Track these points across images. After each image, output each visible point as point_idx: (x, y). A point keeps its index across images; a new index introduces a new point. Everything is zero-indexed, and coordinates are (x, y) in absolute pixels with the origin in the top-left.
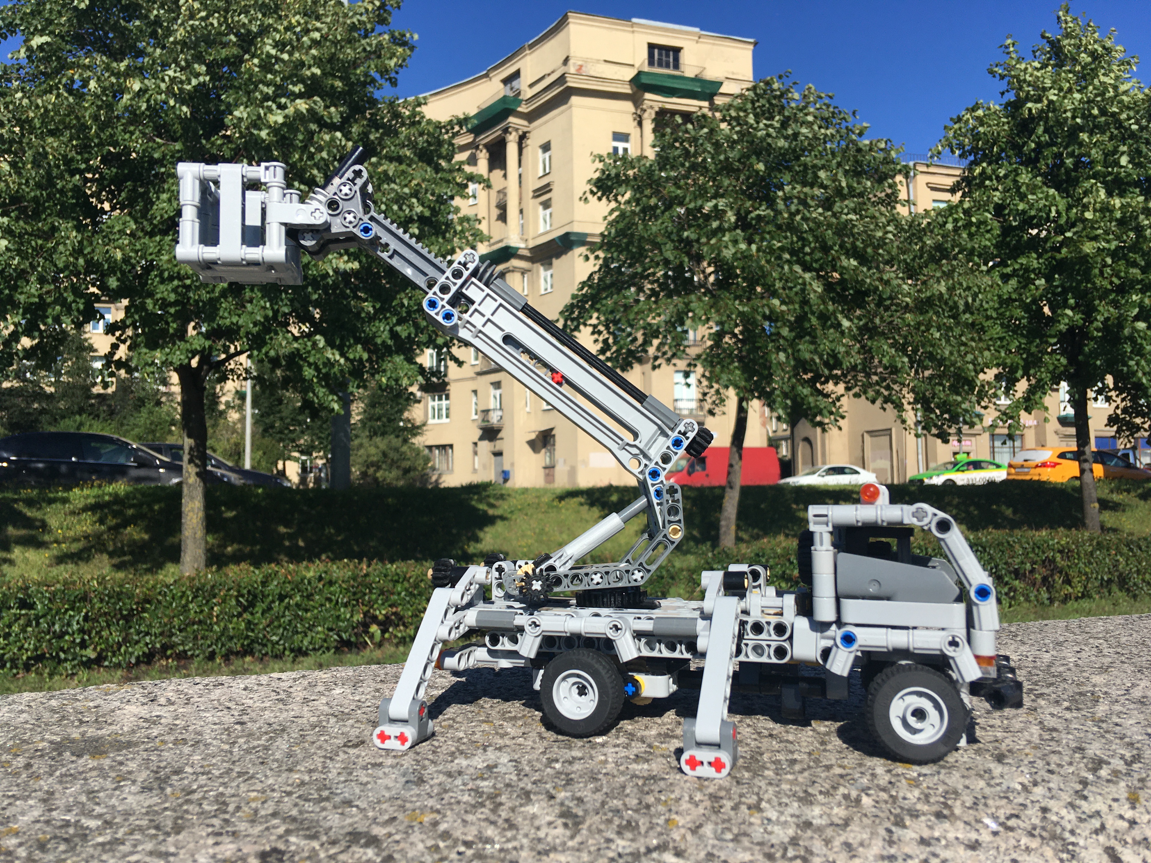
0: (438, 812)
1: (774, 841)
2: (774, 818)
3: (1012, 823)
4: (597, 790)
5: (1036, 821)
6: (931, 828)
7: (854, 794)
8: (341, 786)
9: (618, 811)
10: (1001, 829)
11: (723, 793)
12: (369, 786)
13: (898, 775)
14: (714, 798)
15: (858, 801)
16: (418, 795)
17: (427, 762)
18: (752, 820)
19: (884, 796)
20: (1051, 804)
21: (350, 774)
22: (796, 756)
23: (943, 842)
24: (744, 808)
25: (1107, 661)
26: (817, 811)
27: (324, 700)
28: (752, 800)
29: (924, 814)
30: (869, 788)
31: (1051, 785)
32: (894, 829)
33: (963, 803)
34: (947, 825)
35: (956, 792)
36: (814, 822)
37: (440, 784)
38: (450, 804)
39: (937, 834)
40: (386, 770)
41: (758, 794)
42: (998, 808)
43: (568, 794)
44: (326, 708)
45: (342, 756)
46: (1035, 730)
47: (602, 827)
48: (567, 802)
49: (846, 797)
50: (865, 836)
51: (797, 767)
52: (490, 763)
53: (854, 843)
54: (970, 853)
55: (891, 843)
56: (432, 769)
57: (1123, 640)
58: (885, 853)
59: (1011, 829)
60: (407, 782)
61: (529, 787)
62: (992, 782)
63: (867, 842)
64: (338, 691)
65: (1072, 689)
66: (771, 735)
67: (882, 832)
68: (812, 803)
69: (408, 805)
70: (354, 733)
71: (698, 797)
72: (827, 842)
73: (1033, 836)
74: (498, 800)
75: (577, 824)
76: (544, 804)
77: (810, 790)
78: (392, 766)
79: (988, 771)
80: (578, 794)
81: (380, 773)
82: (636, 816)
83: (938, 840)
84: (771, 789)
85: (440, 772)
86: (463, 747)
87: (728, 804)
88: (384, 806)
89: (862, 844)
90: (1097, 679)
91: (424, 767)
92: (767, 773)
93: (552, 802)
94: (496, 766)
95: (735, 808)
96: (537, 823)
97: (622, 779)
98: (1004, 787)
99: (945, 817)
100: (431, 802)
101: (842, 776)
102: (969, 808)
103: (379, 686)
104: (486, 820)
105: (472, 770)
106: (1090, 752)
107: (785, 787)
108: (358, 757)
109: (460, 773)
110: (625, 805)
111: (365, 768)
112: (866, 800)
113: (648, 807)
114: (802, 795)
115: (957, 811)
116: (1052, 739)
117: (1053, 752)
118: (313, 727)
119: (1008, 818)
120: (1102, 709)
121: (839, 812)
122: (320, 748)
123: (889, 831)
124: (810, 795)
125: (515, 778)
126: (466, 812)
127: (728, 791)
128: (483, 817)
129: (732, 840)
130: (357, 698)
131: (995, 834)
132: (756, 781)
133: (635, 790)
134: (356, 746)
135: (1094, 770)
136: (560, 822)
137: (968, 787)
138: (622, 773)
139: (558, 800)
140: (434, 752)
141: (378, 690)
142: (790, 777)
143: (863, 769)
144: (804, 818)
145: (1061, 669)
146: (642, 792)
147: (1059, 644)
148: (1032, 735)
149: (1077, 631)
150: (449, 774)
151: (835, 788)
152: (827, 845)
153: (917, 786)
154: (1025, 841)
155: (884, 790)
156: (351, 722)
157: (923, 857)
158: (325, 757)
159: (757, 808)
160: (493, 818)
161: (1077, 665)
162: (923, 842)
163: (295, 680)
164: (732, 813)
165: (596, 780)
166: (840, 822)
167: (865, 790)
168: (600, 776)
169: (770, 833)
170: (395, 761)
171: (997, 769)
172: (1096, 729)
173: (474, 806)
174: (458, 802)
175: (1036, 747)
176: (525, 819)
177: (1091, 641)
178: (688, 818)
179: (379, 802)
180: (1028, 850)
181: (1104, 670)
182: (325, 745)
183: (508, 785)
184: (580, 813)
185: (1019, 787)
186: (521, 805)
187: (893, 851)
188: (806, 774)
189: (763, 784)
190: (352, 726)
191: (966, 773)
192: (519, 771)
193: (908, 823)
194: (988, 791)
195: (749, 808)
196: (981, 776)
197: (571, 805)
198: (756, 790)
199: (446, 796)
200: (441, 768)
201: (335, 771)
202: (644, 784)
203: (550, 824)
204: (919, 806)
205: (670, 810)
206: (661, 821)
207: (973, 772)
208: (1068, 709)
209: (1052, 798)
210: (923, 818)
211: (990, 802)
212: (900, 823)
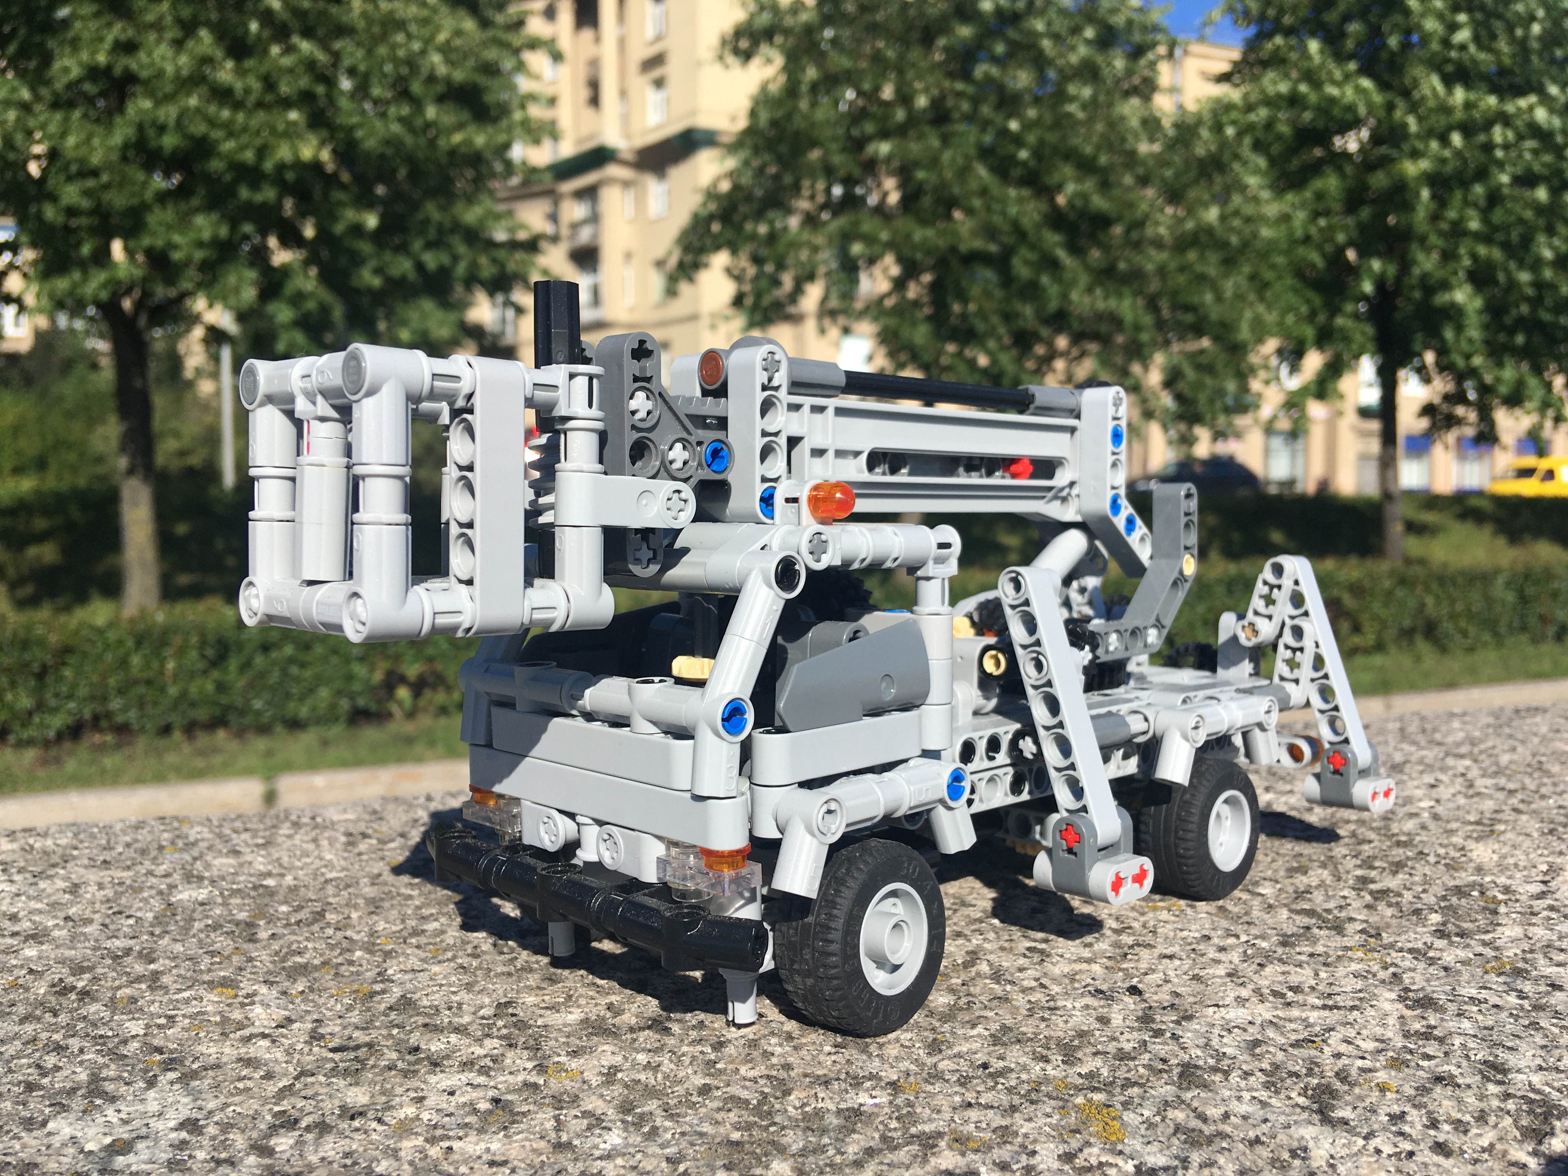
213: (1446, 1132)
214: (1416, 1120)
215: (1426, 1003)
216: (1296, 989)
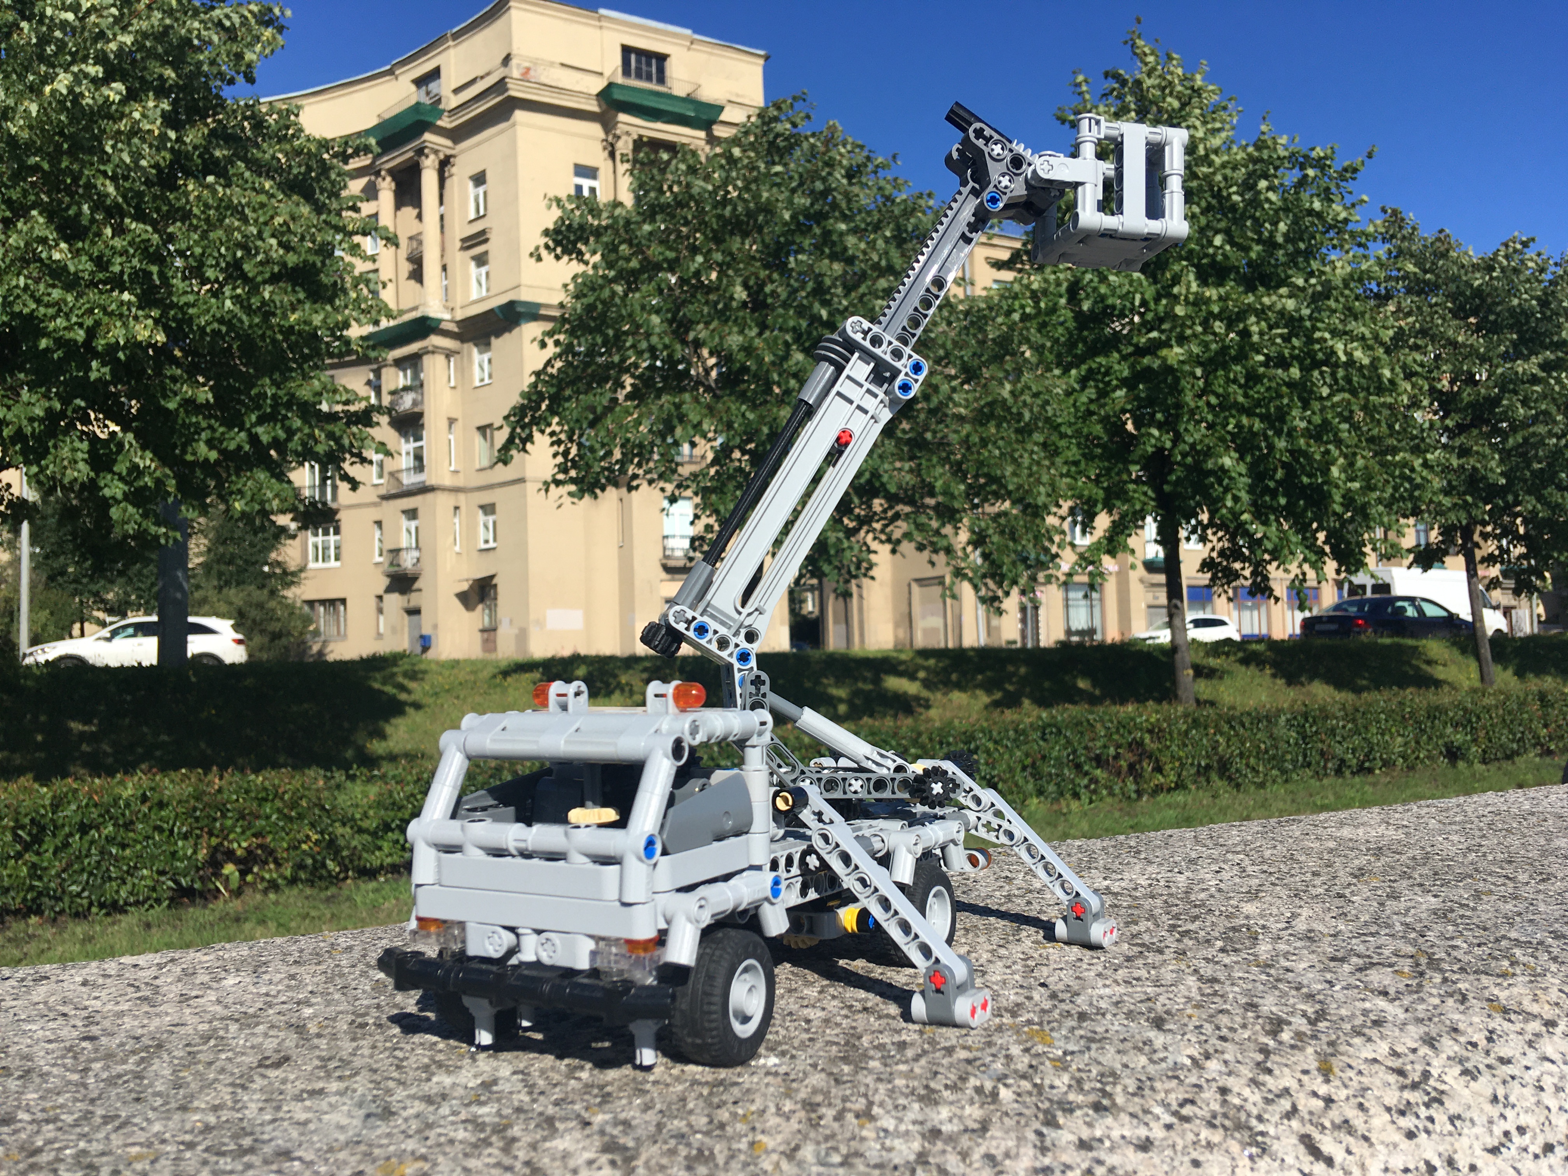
0: (424, 1158)
1: (897, 1161)
2: (891, 1128)
3: (1187, 1111)
4: (647, 1107)
5: (1216, 1107)
6: (1090, 1125)
7: (988, 1085)
8: (269, 1128)
9: (683, 1136)
10: (1174, 1120)
11: (819, 1098)
12: (312, 1127)
13: (1038, 1055)
14: (810, 1106)
15: (995, 1094)
16: (389, 1135)
17: (391, 1084)
18: (865, 1133)
19: (1026, 1085)
20: (1230, 1082)
21: (278, 1108)
22: (904, 1037)
23: (1107, 1144)
24: (850, 1117)
25: (1255, 882)
26: (944, 1112)
27: (212, 996)
28: (860, 1104)
29: (1080, 1107)
30: (1006, 1076)
31: (1227, 1057)
32: (1045, 1130)
33: (1125, 1087)
34: (1109, 1121)
35: (1113, 1074)
36: (944, 1128)
37: (417, 1116)
38: (439, 1145)
39: (1098, 1133)
40: (333, 1099)
41: (865, 1095)
42: (1167, 1092)
43: (608, 1117)
44: (218, 1008)
45: (259, 1083)
46: (1191, 981)
47: (664, 1161)
48: (609, 1129)
49: (979, 1090)
50: (1011, 1143)
51: (910, 1053)
52: (485, 1077)
53: (998, 1153)
54: (1141, 1155)
55: (1044, 1150)
56: (400, 1093)
57: (1267, 853)
58: (1038, 1165)
59: (1186, 1119)
60: (368, 1116)
61: (551, 1110)
62: (1155, 1057)
63: (1013, 1152)
64: (231, 981)
65: (1223, 924)
66: (865, 1009)
67: (1031, 1136)
68: (936, 1103)
69: (377, 1151)
70: (270, 1045)
71: (788, 1106)
72: (964, 1155)
73: (1214, 1126)
74: (510, 1133)
75: (628, 1160)
76: (577, 1135)
77: (932, 1085)
78: (341, 1093)
79: (1148, 1042)
80: (623, 1116)
81: (324, 1105)
82: (707, 1140)
83: (1100, 1140)
84: (882, 1088)
85: (413, 1097)
86: (440, 1057)
87: (829, 1113)
88: (342, 1156)
89: (1007, 1155)
90: (1249, 908)
91: (389, 1092)
92: (873, 1064)
93: (588, 1131)
94: (495, 1082)
95: (839, 1117)
96: (572, 1164)
97: (680, 1088)
98: (1170, 1062)
99: (1106, 1109)
100: (410, 1145)
101: (969, 1062)
102: (1134, 1095)
103: (294, 970)
104: (498, 1165)
105: (460, 1092)
106: (1265, 1010)
107: (900, 1082)
108: (284, 1081)
109: (444, 1097)
110: (690, 1125)
111: (299, 1098)
112: (1005, 1094)
113: (722, 1126)
114: (923, 1092)
115: (1120, 1100)
116: (1215, 993)
117: (1221, 1011)
118: (206, 1039)
119: (1181, 1105)
120: (1264, 949)
121: (973, 1112)
122: (223, 1070)
123: (1039, 1134)
124: (934, 1091)
125: (527, 1099)
126: (466, 1155)
127: (827, 1094)
128: (492, 1160)
129: (842, 1164)
130: (264, 990)
131: (1169, 1127)
132: (860, 1077)
133: (701, 1104)
134: (277, 1065)
135: (1274, 1033)
136: (604, 1159)
137: (1126, 1066)
138: (678, 1079)
139: (595, 1127)
140: (398, 1067)
141: (292, 977)
142: (903, 1067)
143: (994, 1050)
144: (929, 1125)
145: (1202, 896)
146: (710, 1105)
147: (1192, 862)
148: (1189, 989)
149: (1209, 842)
150: (428, 1100)
151: (963, 1079)
152: (964, 1160)
153: (1065, 1069)
154: (1205, 1134)
155: (1024, 1077)
156: (261, 1028)
157: (1085, 1166)
158: (233, 1085)
159: (866, 1115)
160: (507, 1161)
161: (1220, 890)
162: (1084, 1145)
163: (160, 966)
164: (836, 1125)
165: (643, 1092)
166: (976, 1126)
167: (1001, 1079)
168: (648, 1086)
169: (890, 1150)
170: (342, 1085)
171: (1159, 1039)
172: (1264, 977)
173: (475, 1146)
174: (451, 1142)
175: (1198, 1006)
176: (553, 1159)
177: (1230, 856)
178: (779, 1138)
179: (331, 1150)
180: (1210, 1146)
181: (1253, 895)
182: (229, 1067)
183: (519, 1110)
184: (631, 1144)
185: (1188, 1062)
186: (545, 1139)
187: (1047, 1161)
188: (923, 1061)
189: (869, 1080)
190: (266, 1035)
191: (1121, 1047)
192: (531, 1088)
193: (1061, 1121)
194: (1152, 1069)
195: (857, 1116)
196: (1140, 1050)
197: (615, 1132)
198: (862, 1089)
199: (432, 1134)
200: (413, 1090)
201: (253, 1106)
202: (711, 1094)
203: (590, 1163)
204: (1072, 1097)
205: (753, 1129)
206: (743, 1145)
207: (1128, 1045)
208: (1222, 950)
209: (1230, 1074)
210: (1078, 1113)
211: (1158, 1085)
212: (1052, 1122)
213: (1224, 1032)
214: (1208, 1028)
215: (1214, 980)
216: (1138, 979)
